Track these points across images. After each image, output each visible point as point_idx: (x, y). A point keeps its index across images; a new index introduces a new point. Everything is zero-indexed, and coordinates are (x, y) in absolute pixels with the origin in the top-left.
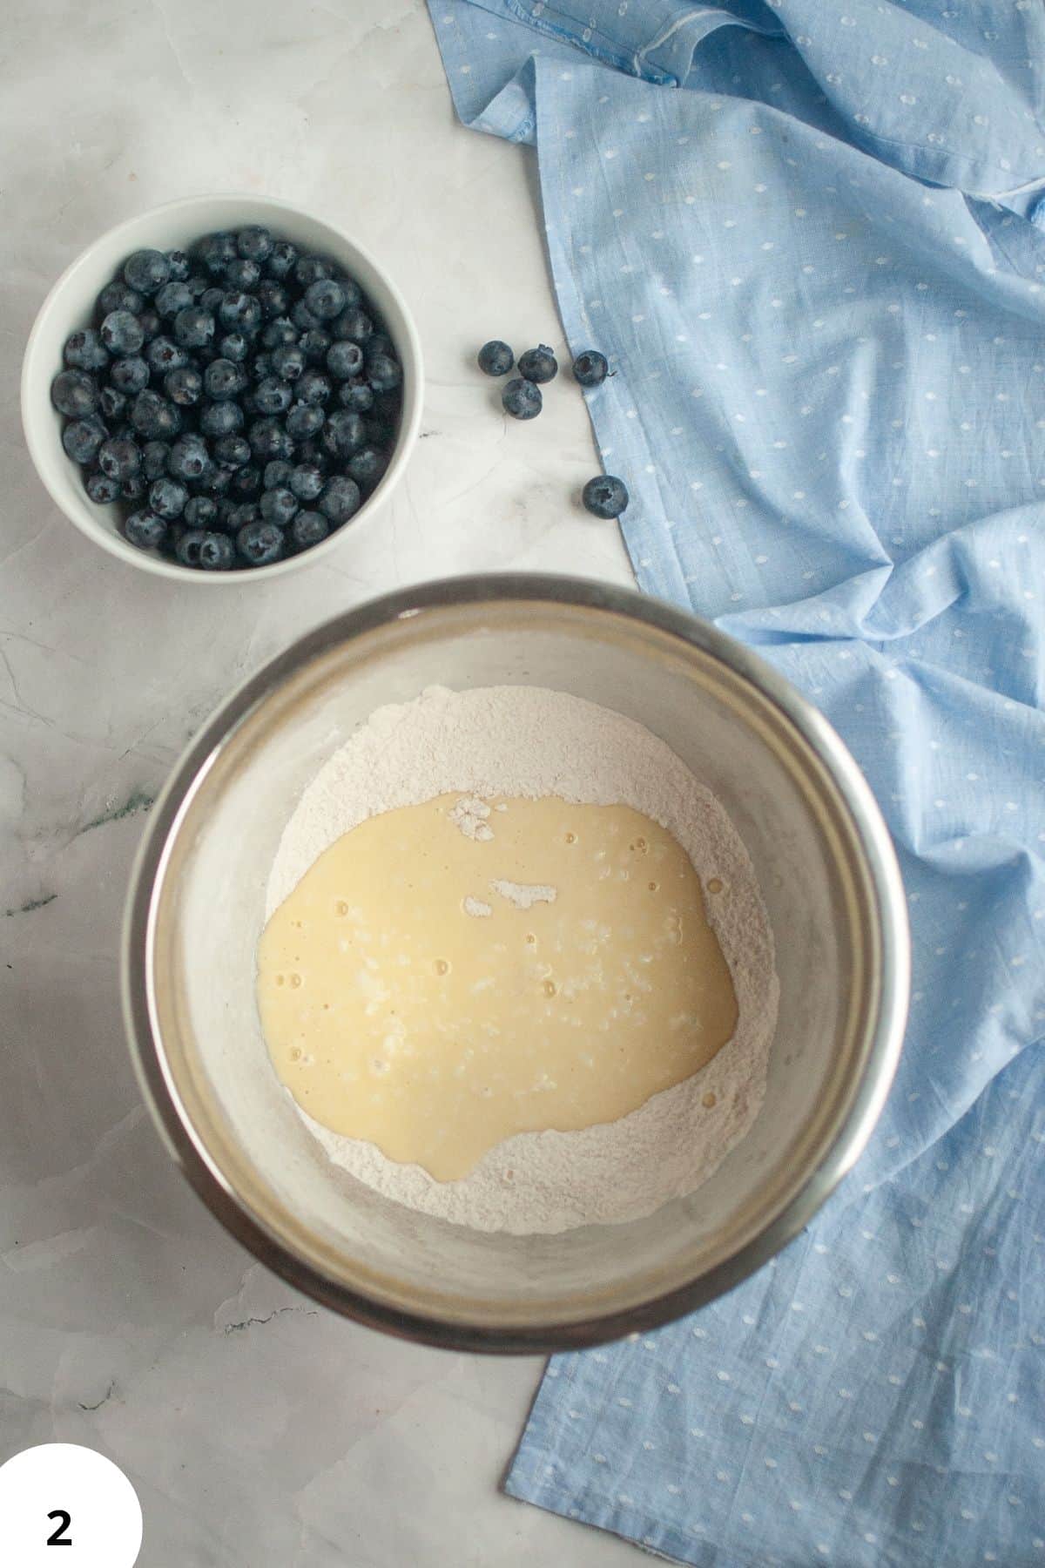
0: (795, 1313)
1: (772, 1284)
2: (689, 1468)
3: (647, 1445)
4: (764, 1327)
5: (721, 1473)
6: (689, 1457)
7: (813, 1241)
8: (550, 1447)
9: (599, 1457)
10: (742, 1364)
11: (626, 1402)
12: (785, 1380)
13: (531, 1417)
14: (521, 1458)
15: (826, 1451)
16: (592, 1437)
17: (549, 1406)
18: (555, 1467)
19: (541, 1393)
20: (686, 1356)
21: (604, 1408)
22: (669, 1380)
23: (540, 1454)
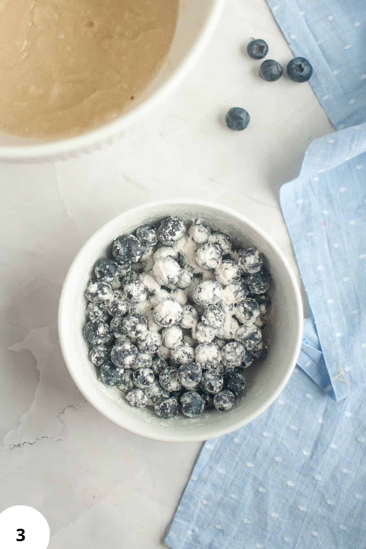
0: (332, 450)
1: (320, 433)
2: (268, 535)
3: (245, 520)
4: (314, 457)
5: (287, 538)
6: (269, 528)
7: (344, 410)
8: (191, 520)
9: (218, 527)
10: (301, 477)
11: (234, 496)
12: (325, 487)
13: (181, 502)
14: (174, 526)
15: (345, 528)
16: (215, 515)
17: (191, 497)
18: (193, 531)
19: (187, 489)
20: (270, 472)
21: (222, 499)
22: (259, 485)
23: (185, 523)
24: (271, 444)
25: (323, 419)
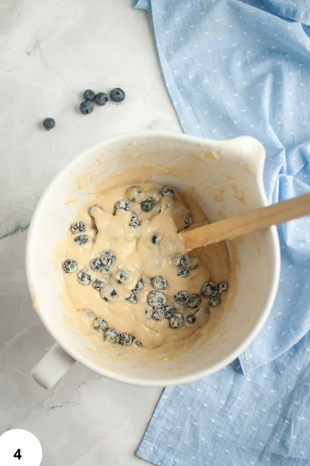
0: (238, 400)
1: (231, 390)
2: (199, 451)
3: (186, 442)
4: (227, 405)
5: (210, 453)
6: (200, 447)
8: (153, 441)
9: (169, 445)
10: (220, 417)
11: (179, 427)
12: (234, 423)
13: (147, 430)
14: (142, 444)
15: (246, 448)
16: (167, 439)
17: (153, 427)
18: (154, 448)
19: (151, 422)
20: (201, 413)
21: (172, 429)
22: (194, 421)
23: (149, 443)
24: (202, 396)
25: (233, 382)
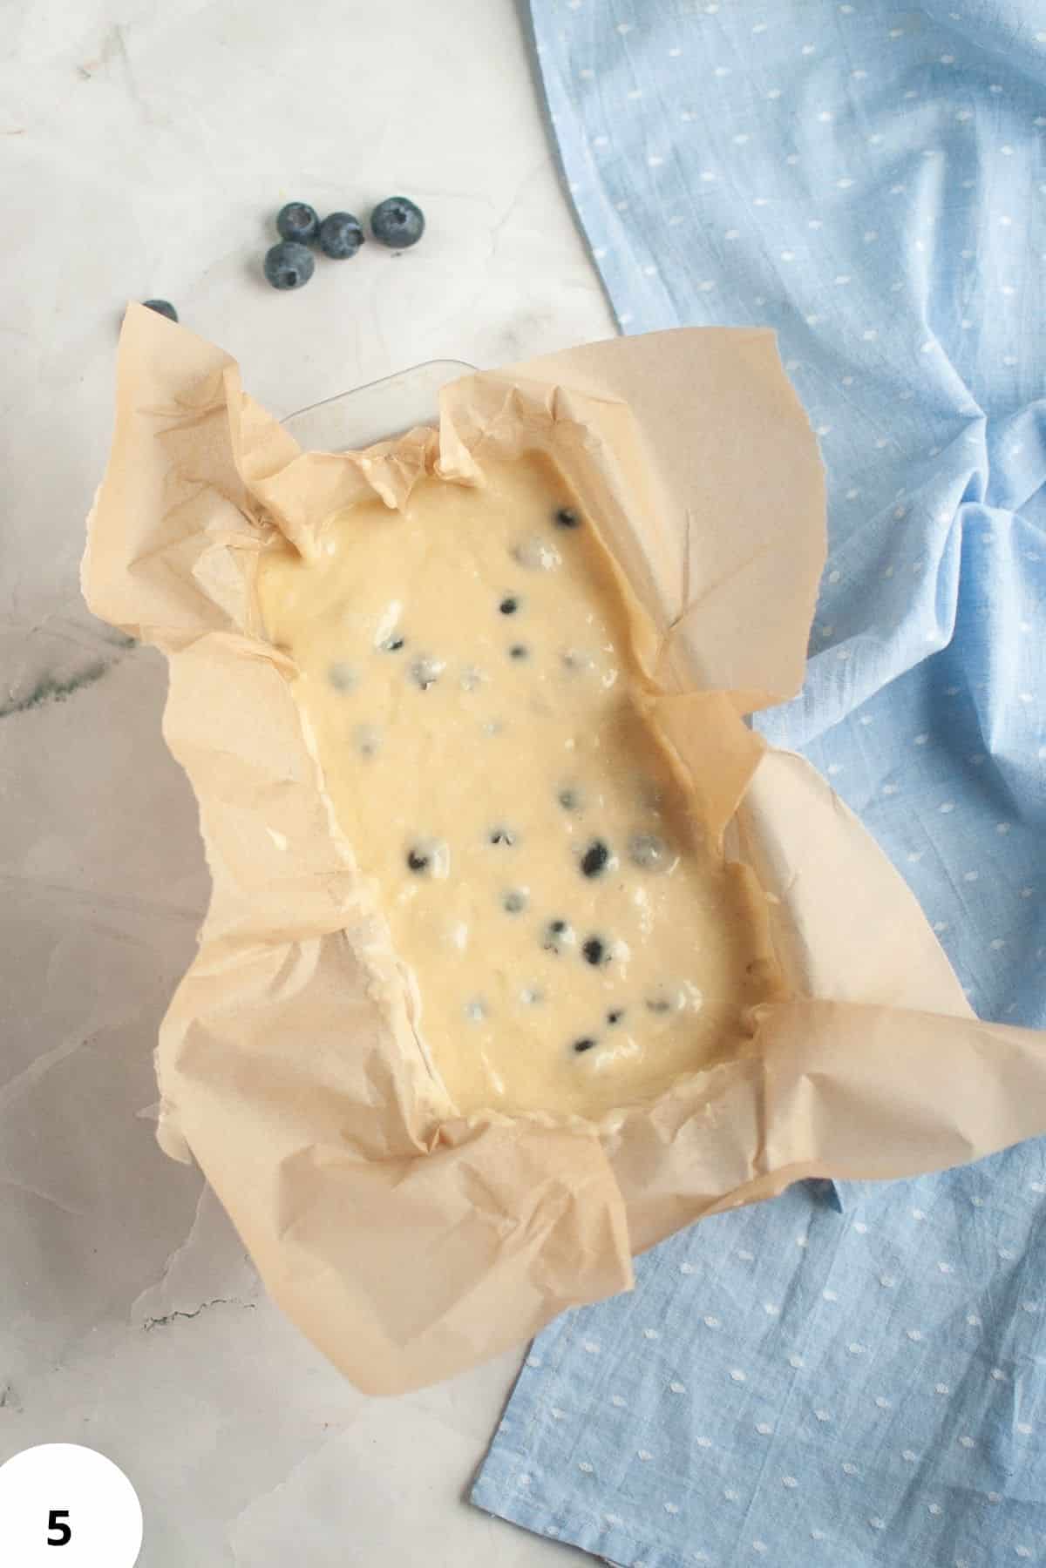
0: (827, 1303)
1: (800, 1267)
2: (692, 1485)
3: (643, 1454)
4: (789, 1318)
5: (730, 1491)
6: (693, 1472)
7: (852, 1218)
8: (527, 1451)
9: (586, 1467)
10: (762, 1361)
11: (617, 1401)
12: (811, 1383)
13: (506, 1414)
14: (490, 1463)
15: (856, 1470)
16: (577, 1442)
17: (527, 1402)
18: (532, 1475)
19: (518, 1386)
20: (694, 1350)
21: (593, 1408)
22: (672, 1378)
23: (516, 1458)
24: (698, 1290)
25: (808, 1237)
